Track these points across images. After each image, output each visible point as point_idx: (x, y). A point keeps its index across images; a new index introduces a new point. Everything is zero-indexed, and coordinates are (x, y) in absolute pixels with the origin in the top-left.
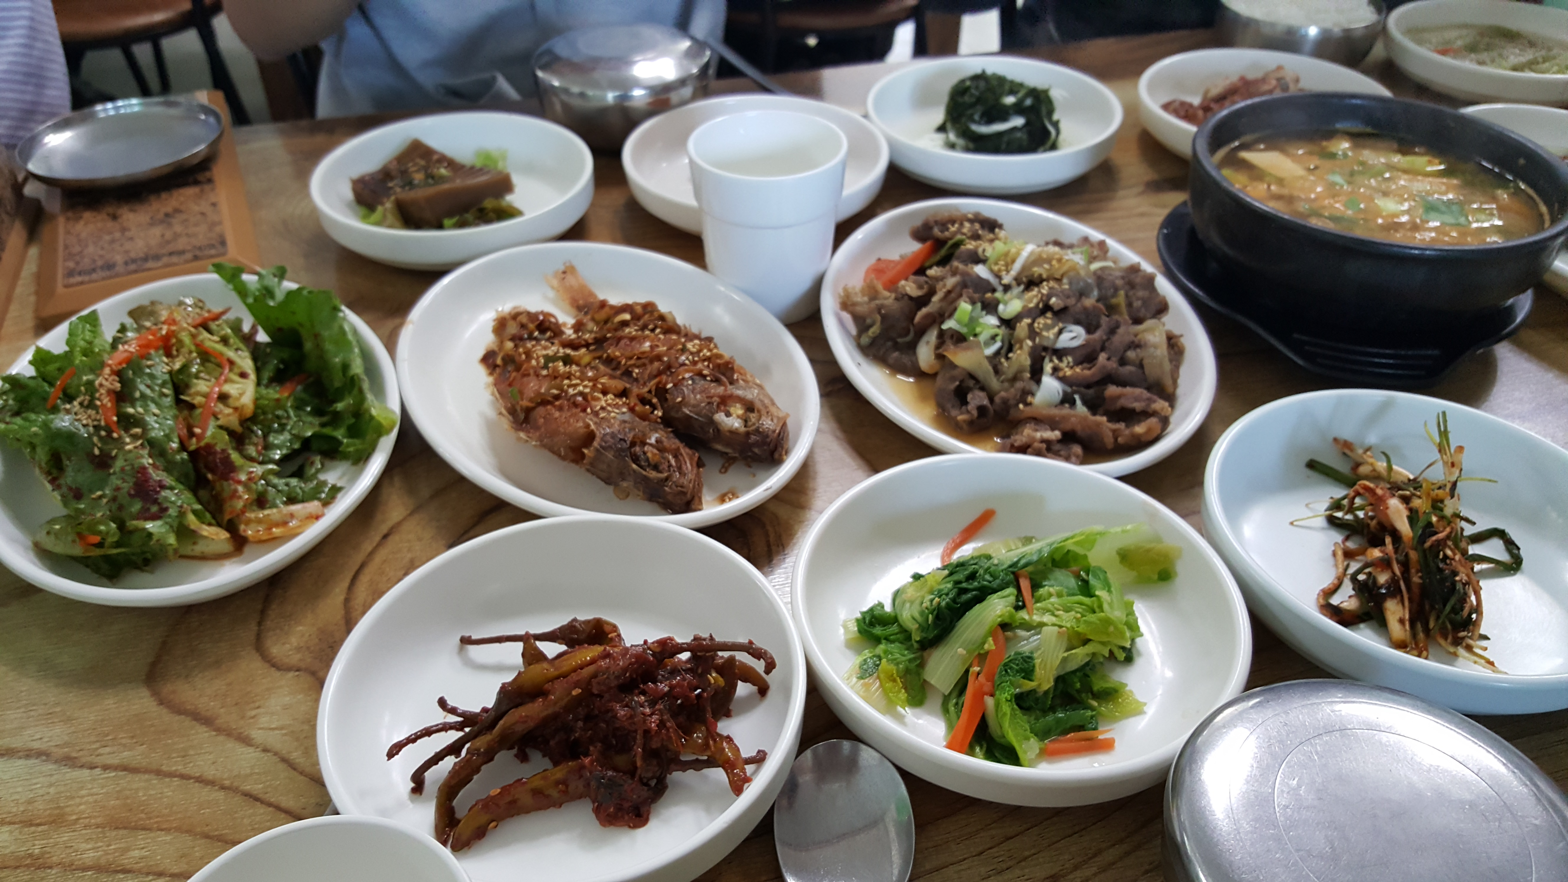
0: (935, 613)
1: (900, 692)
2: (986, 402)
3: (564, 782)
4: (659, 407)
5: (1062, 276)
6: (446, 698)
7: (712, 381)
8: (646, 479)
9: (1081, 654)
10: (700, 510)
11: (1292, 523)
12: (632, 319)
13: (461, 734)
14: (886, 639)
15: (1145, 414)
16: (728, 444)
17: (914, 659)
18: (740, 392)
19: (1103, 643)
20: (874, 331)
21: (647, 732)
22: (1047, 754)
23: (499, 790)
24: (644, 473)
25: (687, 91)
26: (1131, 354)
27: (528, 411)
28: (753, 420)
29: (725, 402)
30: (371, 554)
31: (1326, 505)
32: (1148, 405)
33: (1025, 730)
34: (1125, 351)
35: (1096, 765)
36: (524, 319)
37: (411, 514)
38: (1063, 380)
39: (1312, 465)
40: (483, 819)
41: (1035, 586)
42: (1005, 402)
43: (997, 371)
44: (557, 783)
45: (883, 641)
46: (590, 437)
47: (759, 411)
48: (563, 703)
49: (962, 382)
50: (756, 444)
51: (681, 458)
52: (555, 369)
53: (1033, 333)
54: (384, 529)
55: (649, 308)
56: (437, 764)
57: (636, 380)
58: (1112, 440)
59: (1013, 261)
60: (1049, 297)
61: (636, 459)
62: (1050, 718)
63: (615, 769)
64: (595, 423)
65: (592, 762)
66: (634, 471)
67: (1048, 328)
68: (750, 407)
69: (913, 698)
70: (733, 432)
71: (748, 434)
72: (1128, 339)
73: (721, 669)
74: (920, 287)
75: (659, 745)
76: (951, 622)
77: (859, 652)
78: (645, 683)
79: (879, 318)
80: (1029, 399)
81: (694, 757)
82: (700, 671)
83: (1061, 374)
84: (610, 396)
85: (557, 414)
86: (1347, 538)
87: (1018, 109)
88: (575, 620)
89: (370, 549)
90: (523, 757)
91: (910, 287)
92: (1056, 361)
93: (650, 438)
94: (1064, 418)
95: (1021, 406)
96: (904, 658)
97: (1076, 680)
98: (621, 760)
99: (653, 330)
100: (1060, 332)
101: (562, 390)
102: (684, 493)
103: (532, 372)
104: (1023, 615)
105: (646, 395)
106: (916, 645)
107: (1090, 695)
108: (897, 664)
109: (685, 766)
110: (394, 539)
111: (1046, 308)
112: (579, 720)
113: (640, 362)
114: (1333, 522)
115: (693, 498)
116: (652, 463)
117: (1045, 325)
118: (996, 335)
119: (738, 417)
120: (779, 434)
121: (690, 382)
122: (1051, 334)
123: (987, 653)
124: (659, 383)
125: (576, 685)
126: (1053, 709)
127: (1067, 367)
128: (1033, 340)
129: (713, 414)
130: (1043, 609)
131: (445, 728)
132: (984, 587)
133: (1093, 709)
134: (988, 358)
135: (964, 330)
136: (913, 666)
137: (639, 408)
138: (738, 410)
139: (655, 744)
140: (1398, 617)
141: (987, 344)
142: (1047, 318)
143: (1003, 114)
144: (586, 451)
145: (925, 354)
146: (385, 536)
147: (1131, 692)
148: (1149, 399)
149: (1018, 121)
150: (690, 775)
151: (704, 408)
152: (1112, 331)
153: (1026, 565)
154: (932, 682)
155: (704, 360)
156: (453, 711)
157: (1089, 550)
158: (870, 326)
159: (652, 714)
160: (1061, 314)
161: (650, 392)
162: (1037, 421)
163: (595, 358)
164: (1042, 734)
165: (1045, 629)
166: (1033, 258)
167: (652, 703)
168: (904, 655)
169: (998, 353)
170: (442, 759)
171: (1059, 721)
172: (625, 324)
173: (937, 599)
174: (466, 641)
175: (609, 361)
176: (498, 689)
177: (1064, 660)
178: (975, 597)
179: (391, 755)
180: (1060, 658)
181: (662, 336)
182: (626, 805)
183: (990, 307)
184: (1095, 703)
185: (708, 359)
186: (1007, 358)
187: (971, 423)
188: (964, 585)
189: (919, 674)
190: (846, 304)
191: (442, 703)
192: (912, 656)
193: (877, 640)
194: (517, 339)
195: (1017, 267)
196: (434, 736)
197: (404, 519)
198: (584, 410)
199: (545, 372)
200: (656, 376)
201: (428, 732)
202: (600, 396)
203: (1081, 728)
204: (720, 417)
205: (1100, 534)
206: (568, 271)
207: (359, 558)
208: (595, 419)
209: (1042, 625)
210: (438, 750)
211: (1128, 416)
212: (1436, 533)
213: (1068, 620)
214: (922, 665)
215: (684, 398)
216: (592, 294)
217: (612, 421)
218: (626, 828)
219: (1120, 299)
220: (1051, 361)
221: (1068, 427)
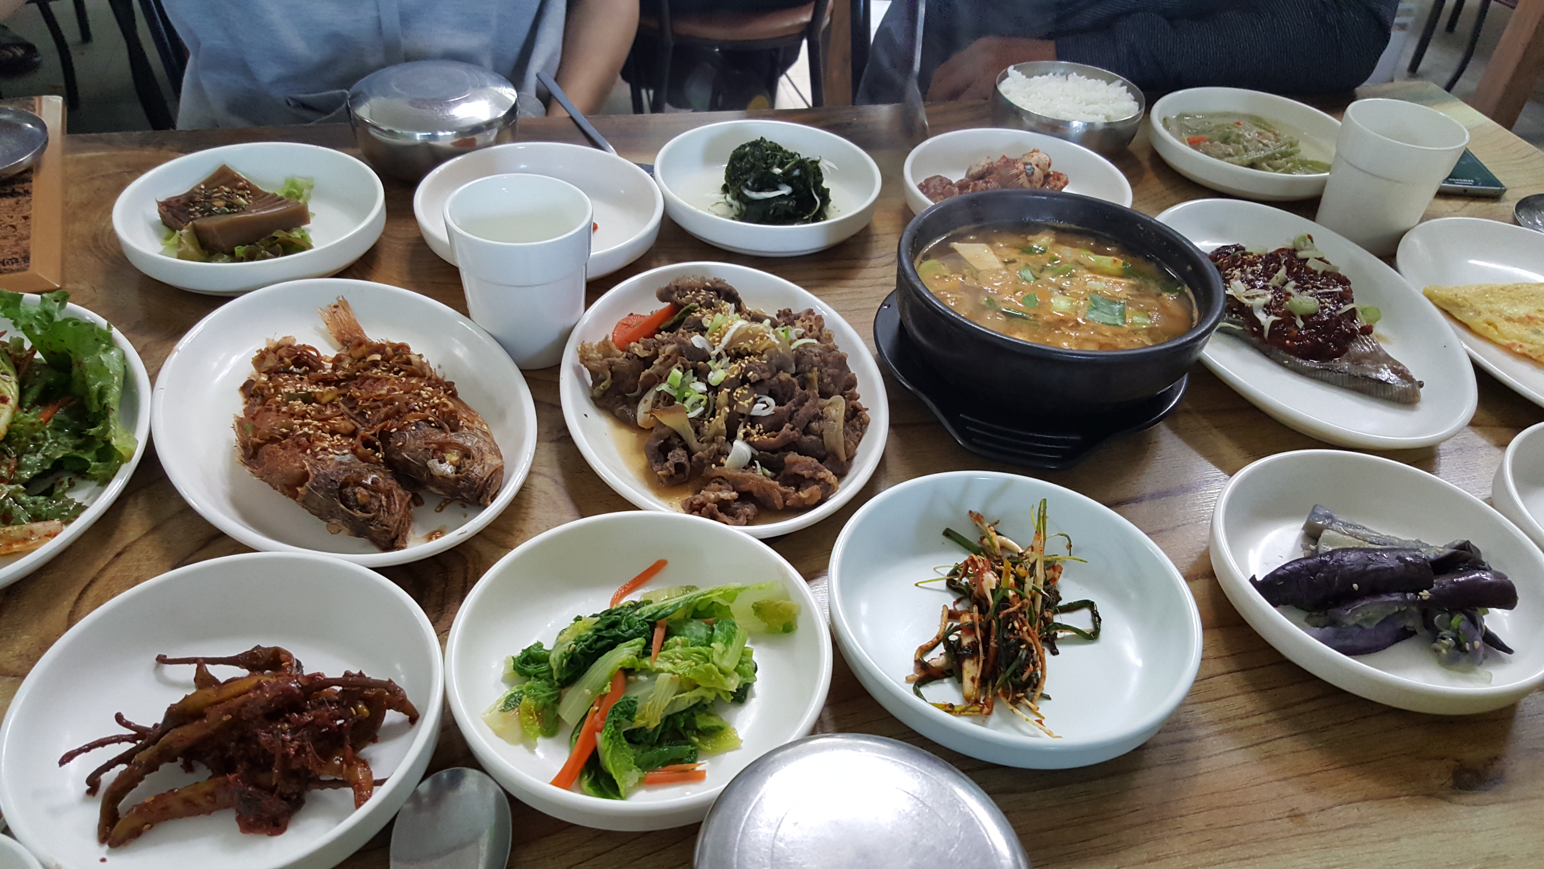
0: (569, 658)
1: (534, 724)
2: (684, 460)
3: (212, 794)
4: (381, 449)
5: (763, 352)
6: (123, 713)
7: (436, 427)
8: (352, 518)
9: (689, 698)
10: (403, 548)
11: (916, 585)
12: (382, 359)
13: (133, 745)
14: (535, 676)
15: (814, 480)
16: (440, 487)
17: (552, 696)
18: (460, 440)
19: (709, 689)
20: (606, 384)
21: (286, 756)
22: (647, 783)
23: (153, 798)
24: (351, 512)
25: (493, 134)
26: (814, 425)
27: (257, 447)
28: (467, 466)
29: (441, 449)
30: (104, 569)
31: (949, 570)
32: (815, 473)
33: (630, 762)
34: (810, 422)
35: (687, 793)
36: (283, 352)
37: (146, 534)
38: (750, 444)
39: (948, 533)
40: (137, 822)
41: (669, 634)
42: (700, 459)
43: (697, 432)
44: (206, 794)
45: (533, 678)
46: (305, 476)
47: (473, 458)
48: (215, 726)
49: (666, 440)
50: (464, 489)
51: (392, 499)
52: (292, 408)
53: (731, 402)
54: (119, 547)
55: (401, 350)
56: (108, 770)
57: (368, 421)
58: (781, 502)
59: (725, 334)
60: (747, 370)
61: (344, 500)
62: (657, 751)
63: (257, 786)
64: (311, 464)
65: (236, 779)
66: (342, 510)
67: (743, 397)
68: (466, 454)
69: (547, 729)
70: (445, 477)
71: (457, 480)
72: (813, 411)
73: (368, 702)
74: (647, 349)
75: (298, 766)
76: (585, 664)
77: (512, 685)
78: (290, 713)
79: (609, 374)
80: (722, 460)
81: (332, 778)
82: (345, 703)
83: (751, 439)
84: (338, 436)
85: (281, 452)
86: (958, 601)
87: (787, 179)
88: (258, 647)
89: (102, 565)
90: (188, 768)
91: (638, 349)
92: (748, 427)
93: (366, 479)
94: (745, 480)
95: (713, 466)
96: (544, 695)
97: (682, 719)
98: (263, 778)
99: (397, 373)
100: (755, 401)
101: (292, 430)
102: (389, 532)
103: (274, 406)
104: (647, 662)
105: (371, 437)
106: (557, 684)
107: (695, 732)
108: (537, 700)
109: (324, 785)
110: (126, 557)
111: (743, 380)
112: (233, 741)
113: (374, 404)
114: (952, 585)
115: (397, 537)
116: (361, 503)
117: (742, 394)
118: (702, 400)
119: (451, 463)
120: (487, 480)
121: (414, 428)
122: (745, 403)
123: (606, 695)
124: (385, 426)
125: (228, 711)
126: (659, 743)
127: (757, 433)
128: (731, 407)
129: (428, 459)
130: (666, 656)
131: (119, 739)
132: (618, 636)
133: (693, 744)
134: (690, 419)
135: (674, 394)
136: (549, 702)
137: (361, 450)
138: (453, 457)
139: (295, 766)
140: (971, 676)
141: (693, 407)
142: (745, 389)
143: (772, 183)
144: (299, 489)
145: (642, 411)
146: (119, 555)
147: (734, 729)
148: (816, 468)
149: (786, 190)
150: (329, 792)
151: (420, 453)
152: (801, 403)
153: (664, 616)
154: (563, 717)
155: (433, 407)
156: (127, 725)
157: (731, 602)
158: (603, 380)
159: (292, 740)
160: (756, 385)
161: (374, 435)
162: (722, 480)
163: (339, 395)
164: (646, 766)
165: (661, 675)
166: (741, 333)
167: (294, 731)
168: (544, 692)
169: (702, 416)
170: (113, 767)
171: (661, 755)
172: (375, 364)
173: (574, 646)
174: (162, 660)
175: (351, 400)
176: (166, 710)
177: (673, 703)
178: (609, 644)
179: (62, 762)
180: (669, 700)
181: (404, 379)
182: (266, 816)
183: (701, 374)
184: (696, 740)
185: (435, 406)
186: (709, 422)
187: (670, 477)
188: (604, 633)
189: (554, 709)
190: (584, 358)
191: (119, 718)
192: (552, 693)
193: (529, 676)
194: (272, 373)
195: (726, 340)
196: (107, 746)
197: (140, 539)
198: (304, 451)
199: (284, 409)
200: (383, 420)
201: (102, 743)
202: (328, 436)
203: (680, 761)
204: (433, 463)
205: (740, 589)
206: (341, 305)
207: (92, 573)
208: (312, 461)
209: (661, 671)
210: (110, 759)
211: (798, 482)
212: (1009, 607)
213: (683, 668)
214: (558, 701)
215: (404, 443)
216: (359, 329)
217: (328, 462)
218: (265, 835)
219: (814, 375)
220: (745, 427)
221: (744, 487)
